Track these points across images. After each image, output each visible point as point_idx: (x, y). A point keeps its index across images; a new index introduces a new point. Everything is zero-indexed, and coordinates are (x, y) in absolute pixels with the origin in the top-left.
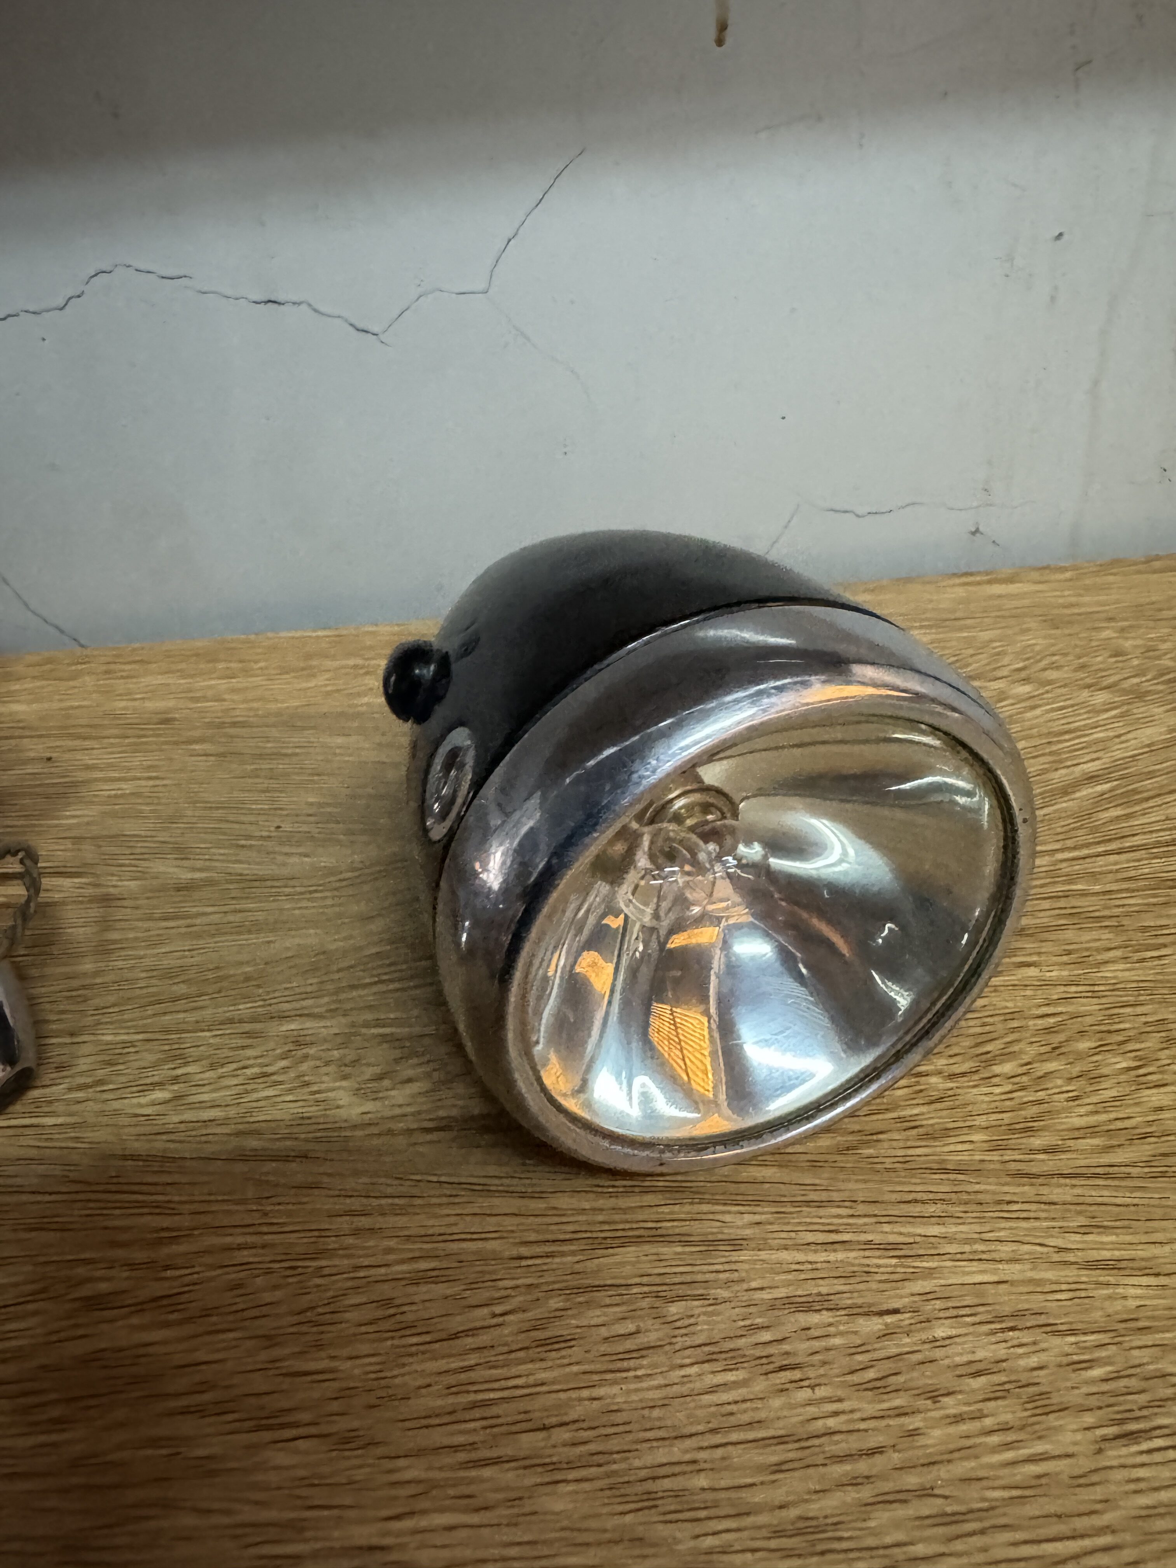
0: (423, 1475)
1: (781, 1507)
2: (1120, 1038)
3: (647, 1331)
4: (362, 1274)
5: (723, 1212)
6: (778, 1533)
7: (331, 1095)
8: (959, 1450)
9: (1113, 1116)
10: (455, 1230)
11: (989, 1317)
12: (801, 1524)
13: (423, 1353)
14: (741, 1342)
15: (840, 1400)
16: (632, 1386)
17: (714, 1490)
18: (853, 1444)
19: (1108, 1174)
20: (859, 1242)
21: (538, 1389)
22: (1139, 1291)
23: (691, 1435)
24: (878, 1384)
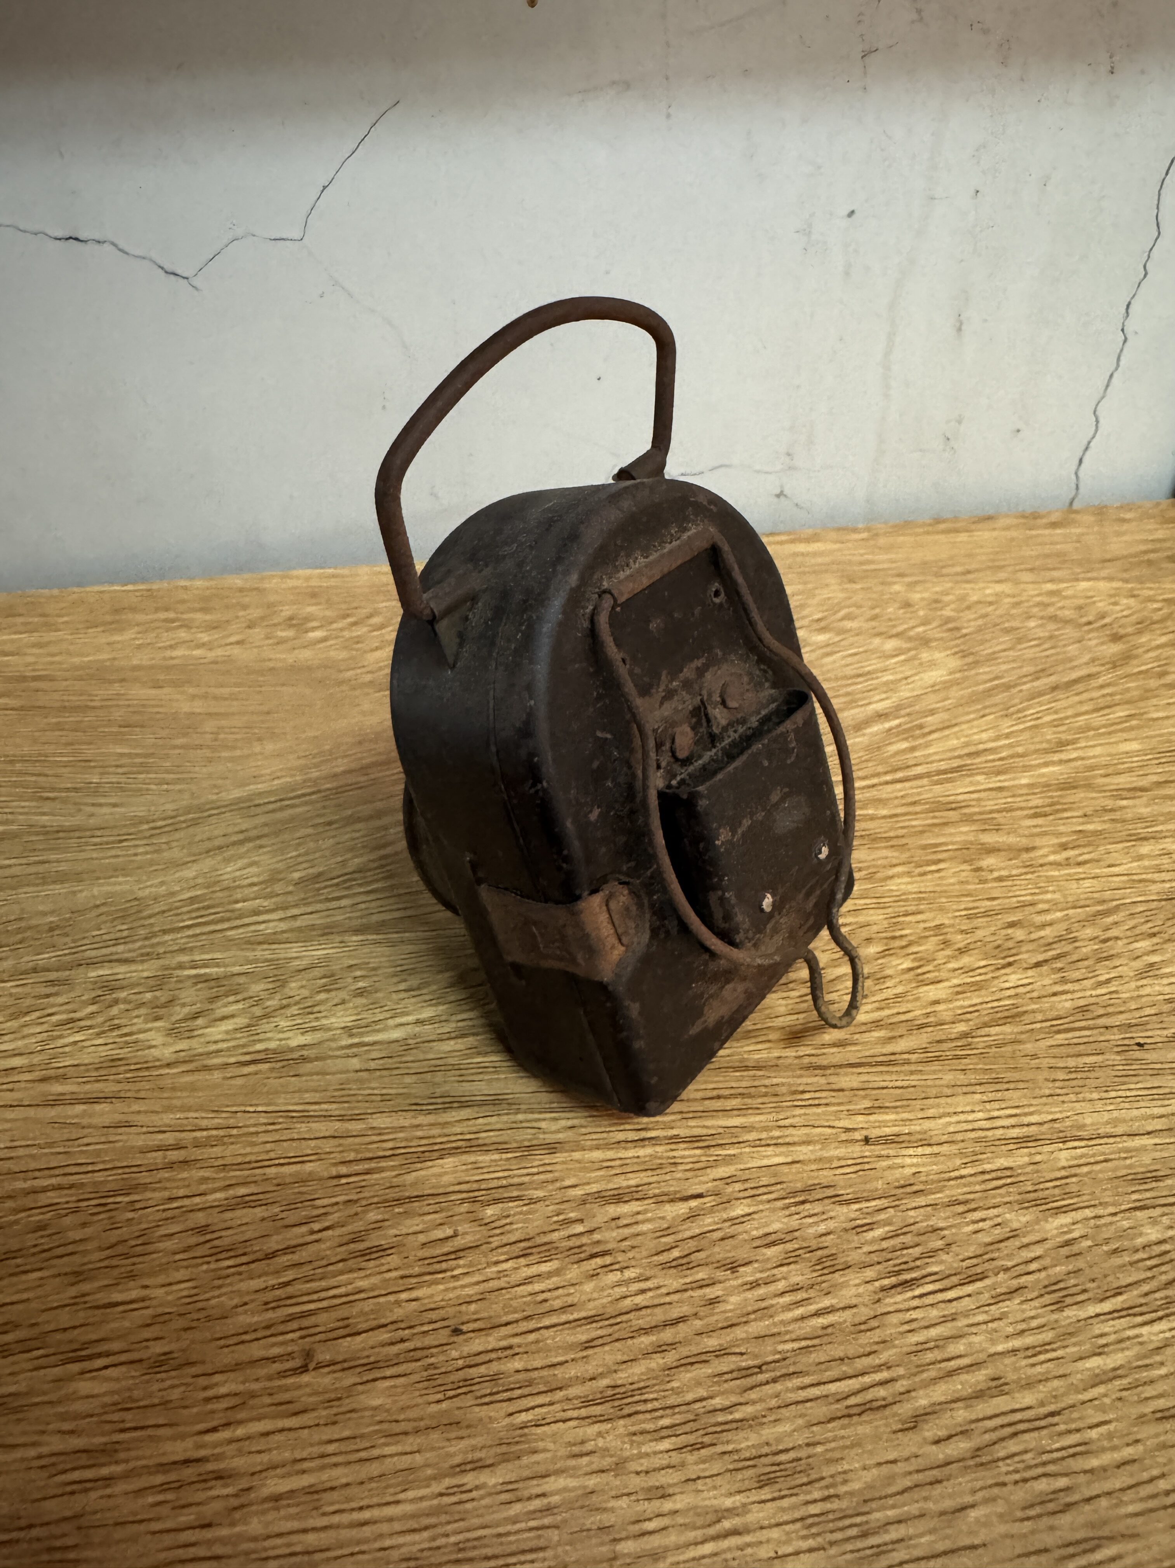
0: (241, 1388)
1: (591, 1379)
2: (904, 943)
3: (466, 1233)
4: (175, 1205)
5: (539, 1120)
6: (588, 1402)
7: (141, 1036)
8: (755, 1312)
9: (895, 1011)
10: (272, 1155)
11: (782, 1193)
12: (610, 1392)
13: (240, 1274)
14: (555, 1236)
15: (647, 1279)
16: (451, 1285)
17: (527, 1370)
18: (660, 1315)
19: (889, 1062)
20: (666, 1138)
21: (357, 1297)
22: (915, 1160)
23: (507, 1324)
24: (684, 1261)
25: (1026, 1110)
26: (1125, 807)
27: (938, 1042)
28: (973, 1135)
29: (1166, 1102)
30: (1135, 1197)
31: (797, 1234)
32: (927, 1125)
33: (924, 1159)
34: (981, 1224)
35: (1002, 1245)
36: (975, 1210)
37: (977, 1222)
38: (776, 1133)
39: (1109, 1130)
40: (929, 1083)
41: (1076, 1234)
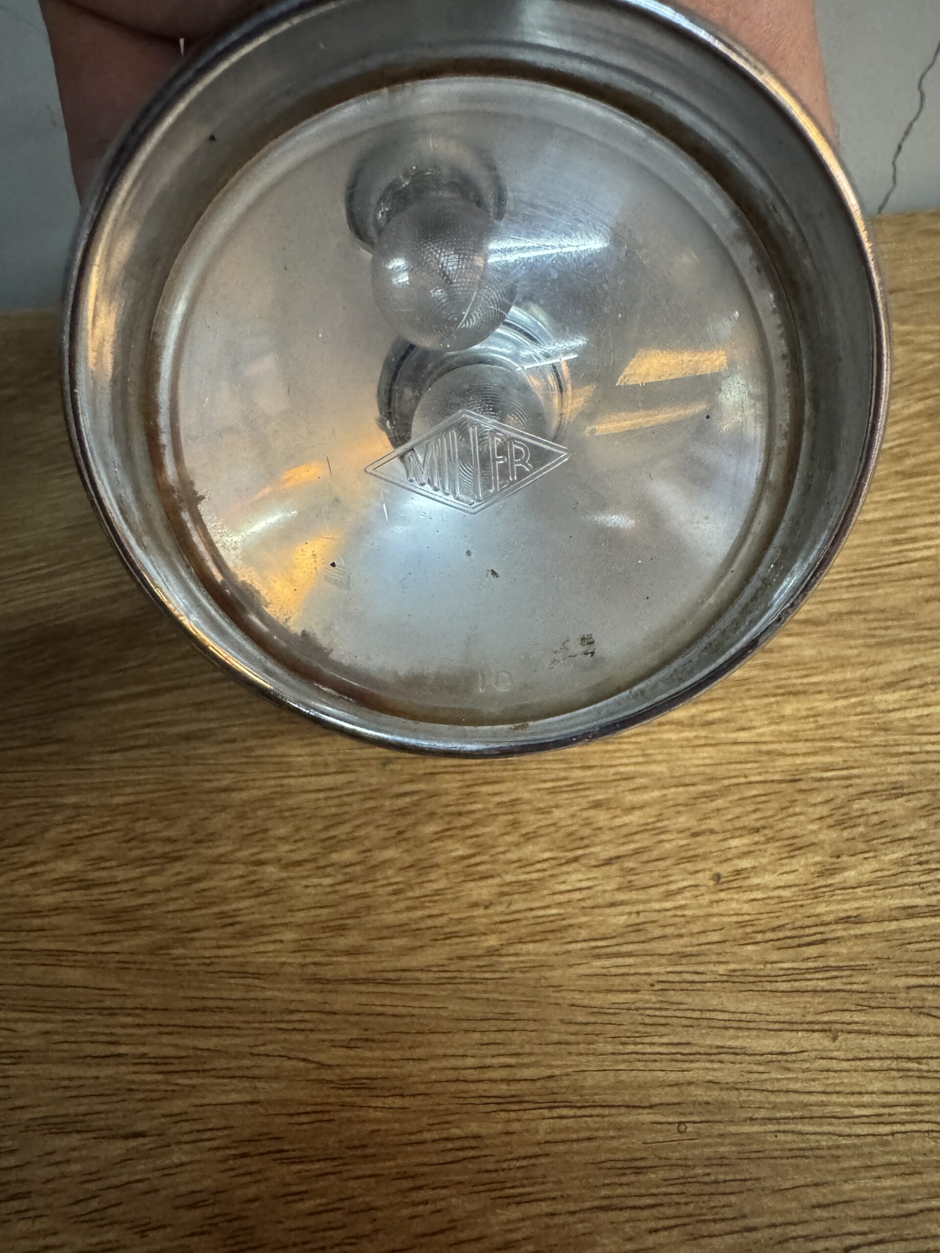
25: (526, 1060)
26: (789, 647)
27: (461, 958)
28: (453, 1087)
29: (686, 1066)
30: (604, 1192)
31: (223, 1197)
32: (410, 1067)
33: (388, 1115)
34: (421, 1208)
35: (435, 1238)
36: (421, 1188)
37: (416, 1204)
38: (247, 1062)
39: (610, 1098)
40: (433, 1012)
41: (518, 1236)
